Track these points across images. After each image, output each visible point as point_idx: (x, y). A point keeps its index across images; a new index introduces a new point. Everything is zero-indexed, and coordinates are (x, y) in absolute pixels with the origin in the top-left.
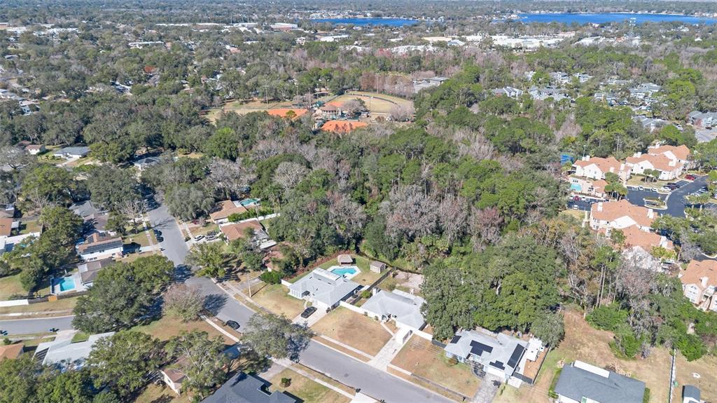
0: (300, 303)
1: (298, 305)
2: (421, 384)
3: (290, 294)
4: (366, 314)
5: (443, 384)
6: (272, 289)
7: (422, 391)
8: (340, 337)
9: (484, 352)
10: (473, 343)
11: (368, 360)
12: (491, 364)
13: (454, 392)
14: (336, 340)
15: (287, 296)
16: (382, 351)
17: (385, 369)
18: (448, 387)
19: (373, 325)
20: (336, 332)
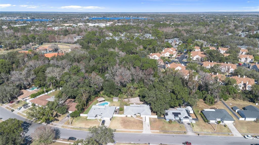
0: (96, 121)
1: (95, 122)
2: (167, 133)
3: (88, 118)
4: (126, 116)
5: (174, 130)
6: (78, 120)
7: (169, 135)
8: (124, 127)
9: (179, 115)
10: (173, 113)
11: (142, 132)
12: (184, 118)
13: (179, 132)
14: (124, 129)
15: (87, 120)
16: (144, 127)
17: (151, 133)
18: (176, 131)
19: (132, 120)
20: (121, 126)
